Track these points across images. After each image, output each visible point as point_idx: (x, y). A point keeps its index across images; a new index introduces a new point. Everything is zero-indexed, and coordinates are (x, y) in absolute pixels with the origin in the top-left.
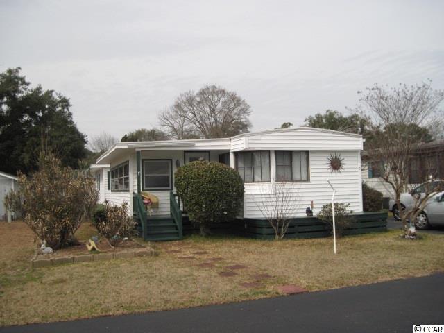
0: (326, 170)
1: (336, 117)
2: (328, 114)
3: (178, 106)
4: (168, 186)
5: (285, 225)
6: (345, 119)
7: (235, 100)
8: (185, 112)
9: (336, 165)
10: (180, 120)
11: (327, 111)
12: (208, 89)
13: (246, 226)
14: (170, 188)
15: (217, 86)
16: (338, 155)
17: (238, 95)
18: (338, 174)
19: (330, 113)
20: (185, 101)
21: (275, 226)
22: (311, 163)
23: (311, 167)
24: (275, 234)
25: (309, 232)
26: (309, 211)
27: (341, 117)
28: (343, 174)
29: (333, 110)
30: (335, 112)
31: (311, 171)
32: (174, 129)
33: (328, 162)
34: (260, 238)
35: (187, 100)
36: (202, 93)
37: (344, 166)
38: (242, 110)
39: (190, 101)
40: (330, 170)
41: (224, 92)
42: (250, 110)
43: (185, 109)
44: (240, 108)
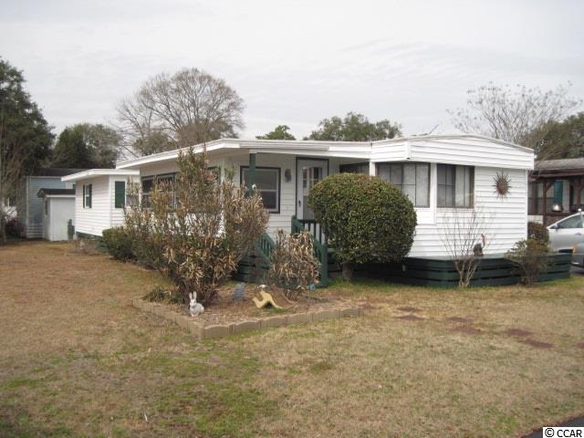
0: (491, 194)
1: (360, 121)
2: (350, 117)
3: (145, 94)
4: (274, 207)
5: (472, 267)
6: (372, 125)
7: (223, 91)
8: (154, 102)
9: (502, 188)
10: (146, 113)
11: (349, 114)
12: (187, 73)
13: (404, 268)
14: (276, 210)
15: (200, 70)
16: (505, 174)
17: (227, 84)
18: (504, 200)
19: (353, 117)
20: (155, 86)
21: (461, 268)
22: (476, 183)
23: (476, 189)
24: (458, 280)
25: (494, 278)
26: (478, 249)
27: (367, 123)
28: (509, 200)
29: (356, 113)
30: (359, 115)
31: (476, 194)
32: (137, 125)
33: (494, 183)
34: (434, 287)
35: (158, 85)
36: (180, 78)
37: (510, 190)
38: (232, 104)
39: (162, 88)
40: (496, 195)
41: (209, 78)
42: (243, 104)
43: (155, 98)
44: (230, 101)
